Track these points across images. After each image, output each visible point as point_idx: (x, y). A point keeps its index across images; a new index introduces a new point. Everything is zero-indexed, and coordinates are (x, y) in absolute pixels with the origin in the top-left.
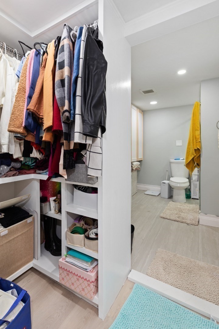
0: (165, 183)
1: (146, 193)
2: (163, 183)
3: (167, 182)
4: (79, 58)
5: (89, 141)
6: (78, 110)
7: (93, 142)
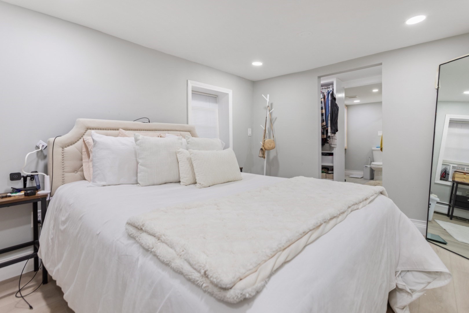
0: (367, 167)
1: (350, 176)
2: (365, 167)
3: (369, 166)
4: (329, 107)
5: (333, 135)
6: (329, 125)
7: (334, 135)
